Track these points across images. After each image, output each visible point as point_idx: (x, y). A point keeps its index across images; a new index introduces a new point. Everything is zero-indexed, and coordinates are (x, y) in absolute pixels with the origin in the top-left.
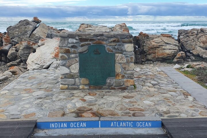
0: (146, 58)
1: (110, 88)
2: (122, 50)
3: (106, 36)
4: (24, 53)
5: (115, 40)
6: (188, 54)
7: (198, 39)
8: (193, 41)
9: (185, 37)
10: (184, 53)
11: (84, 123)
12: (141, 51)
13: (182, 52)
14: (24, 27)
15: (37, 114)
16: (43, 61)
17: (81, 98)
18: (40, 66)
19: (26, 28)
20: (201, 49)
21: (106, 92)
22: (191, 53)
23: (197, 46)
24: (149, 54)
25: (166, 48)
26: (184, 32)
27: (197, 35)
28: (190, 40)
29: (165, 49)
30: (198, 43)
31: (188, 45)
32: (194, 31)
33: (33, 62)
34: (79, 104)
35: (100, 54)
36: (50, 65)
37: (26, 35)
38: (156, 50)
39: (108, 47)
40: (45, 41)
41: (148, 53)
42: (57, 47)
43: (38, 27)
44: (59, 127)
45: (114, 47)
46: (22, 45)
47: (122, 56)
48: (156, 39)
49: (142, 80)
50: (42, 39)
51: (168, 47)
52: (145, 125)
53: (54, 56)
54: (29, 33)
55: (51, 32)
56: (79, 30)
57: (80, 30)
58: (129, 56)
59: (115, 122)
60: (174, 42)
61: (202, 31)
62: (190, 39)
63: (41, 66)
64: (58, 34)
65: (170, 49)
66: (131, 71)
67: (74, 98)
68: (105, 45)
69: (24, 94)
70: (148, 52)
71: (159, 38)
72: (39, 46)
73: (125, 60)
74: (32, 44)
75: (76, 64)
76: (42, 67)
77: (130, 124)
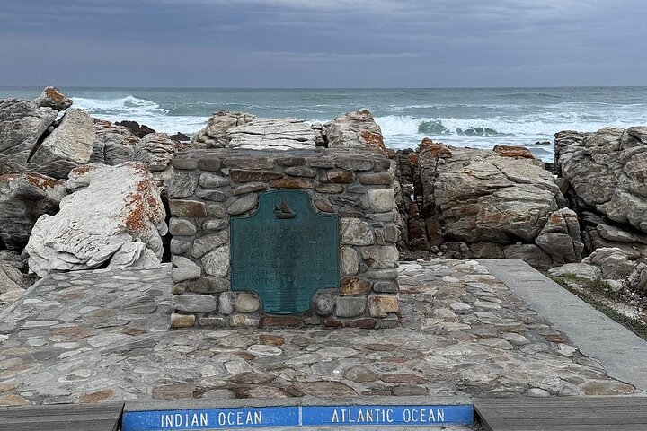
0: (443, 231)
1: (326, 322)
2: (358, 206)
3: (312, 165)
4: (14, 216)
5: (339, 177)
6: (590, 217)
7: (623, 165)
8: (603, 171)
9: (577, 159)
10: (572, 212)
11: (256, 414)
12: (425, 205)
13: (566, 210)
14: (13, 126)
15: (118, 393)
16: (86, 242)
17: (238, 349)
18: (77, 261)
19: (17, 126)
20: (632, 199)
21: (312, 335)
22: (599, 214)
23: (619, 190)
24: (455, 218)
25: (510, 196)
26: (576, 140)
27: (619, 149)
28: (594, 170)
29: (508, 200)
30: (623, 178)
31: (587, 186)
32: (608, 138)
33: (50, 245)
34: (236, 368)
35: (293, 218)
36: (112, 256)
37: (17, 151)
38: (476, 202)
39: (319, 197)
40: (92, 172)
41: (449, 213)
42: (135, 193)
43: (60, 121)
44: (187, 425)
45: (335, 196)
46: (8, 187)
47: (359, 224)
48: (477, 166)
49: (425, 301)
50: (81, 167)
51: (518, 192)
52: (426, 418)
53: (125, 225)
54: (29, 143)
55: (106, 140)
56: (206, 135)
57: (210, 133)
58: (381, 224)
59: (343, 411)
60: (541, 176)
61: (634, 137)
62: (595, 165)
63: (81, 259)
64: (130, 146)
65: (523, 200)
66: (389, 271)
67: (219, 350)
68: (310, 192)
69: (62, 342)
70: (450, 208)
71: (488, 162)
72: (69, 191)
73: (369, 237)
74: (45, 184)
75: (222, 249)
76: (85, 264)
77: (386, 414)
